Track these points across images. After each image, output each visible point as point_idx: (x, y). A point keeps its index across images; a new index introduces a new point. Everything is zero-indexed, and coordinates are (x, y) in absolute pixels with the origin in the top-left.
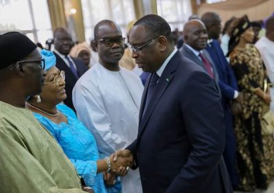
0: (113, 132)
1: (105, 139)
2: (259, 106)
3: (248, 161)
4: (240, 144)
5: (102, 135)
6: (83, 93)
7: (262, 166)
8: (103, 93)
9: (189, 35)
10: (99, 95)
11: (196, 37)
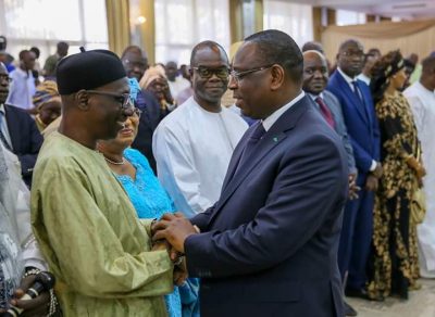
0: (202, 195)
1: (189, 203)
2: (408, 180)
3: (386, 258)
4: (377, 232)
5: (186, 198)
6: (166, 137)
7: (405, 265)
8: (194, 141)
10: (188, 143)
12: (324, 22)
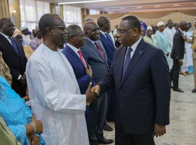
8: (52, 67)
9: (89, 31)
10: (50, 70)
11: (94, 33)
12: (86, 14)
